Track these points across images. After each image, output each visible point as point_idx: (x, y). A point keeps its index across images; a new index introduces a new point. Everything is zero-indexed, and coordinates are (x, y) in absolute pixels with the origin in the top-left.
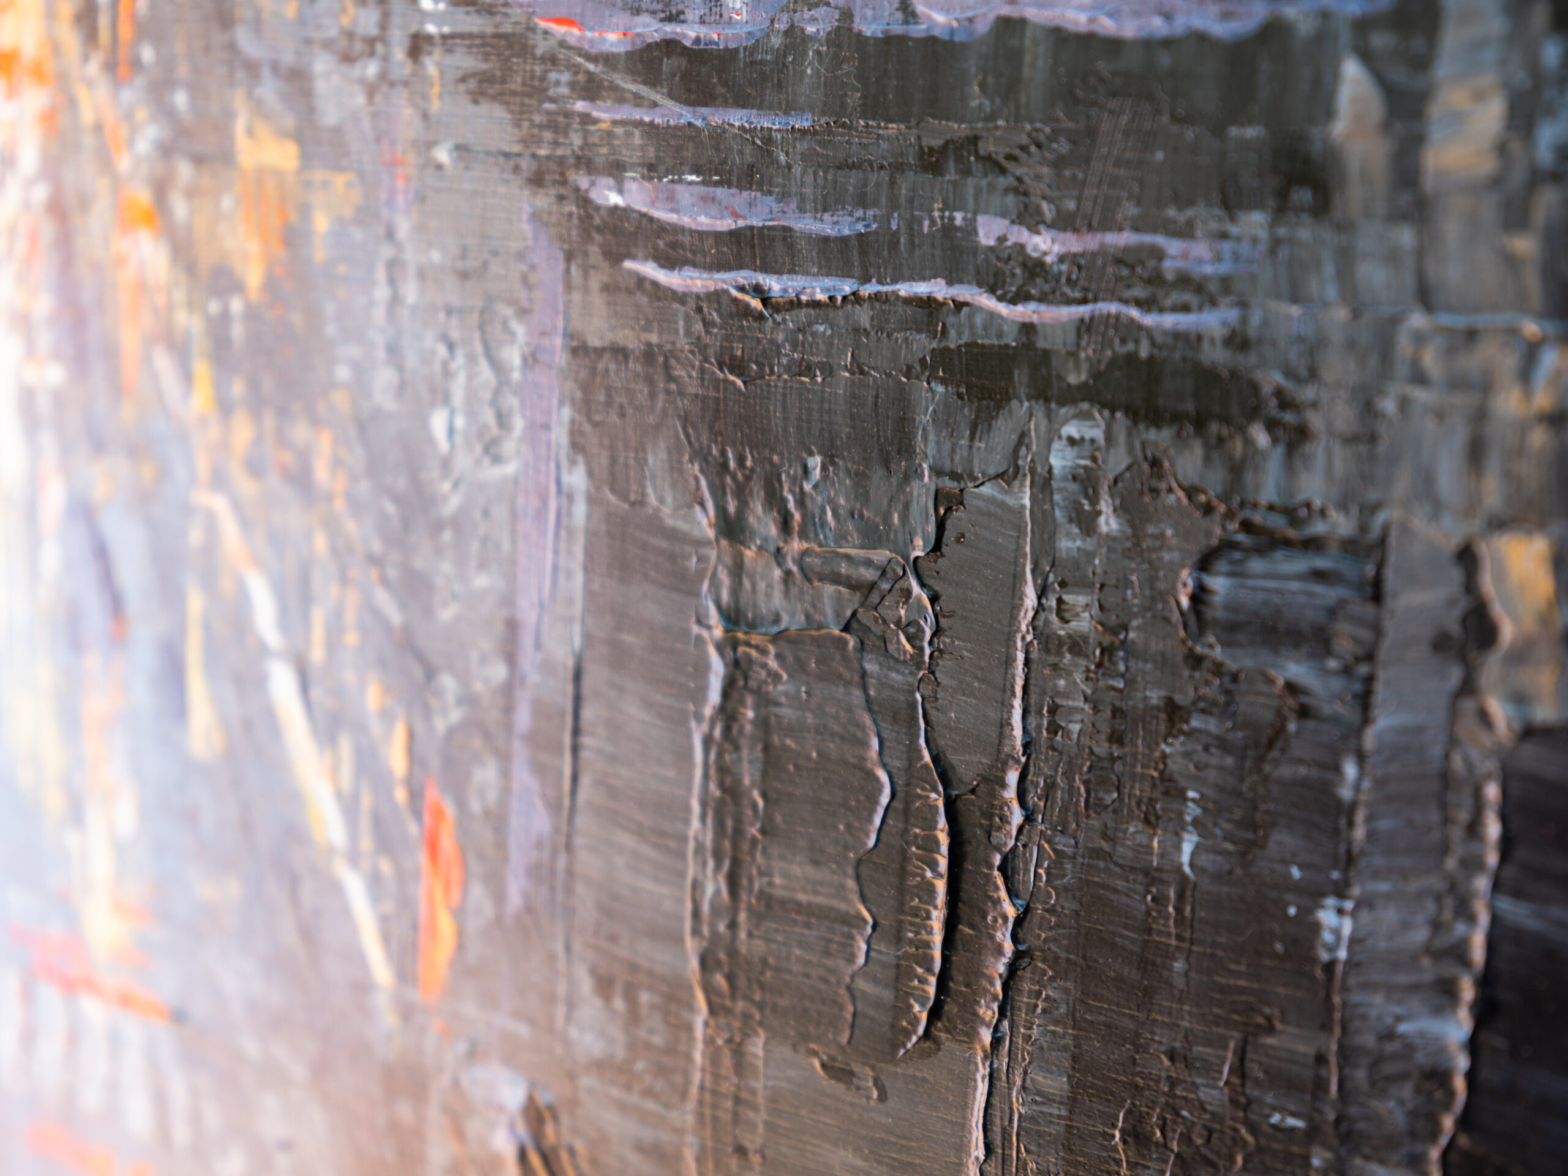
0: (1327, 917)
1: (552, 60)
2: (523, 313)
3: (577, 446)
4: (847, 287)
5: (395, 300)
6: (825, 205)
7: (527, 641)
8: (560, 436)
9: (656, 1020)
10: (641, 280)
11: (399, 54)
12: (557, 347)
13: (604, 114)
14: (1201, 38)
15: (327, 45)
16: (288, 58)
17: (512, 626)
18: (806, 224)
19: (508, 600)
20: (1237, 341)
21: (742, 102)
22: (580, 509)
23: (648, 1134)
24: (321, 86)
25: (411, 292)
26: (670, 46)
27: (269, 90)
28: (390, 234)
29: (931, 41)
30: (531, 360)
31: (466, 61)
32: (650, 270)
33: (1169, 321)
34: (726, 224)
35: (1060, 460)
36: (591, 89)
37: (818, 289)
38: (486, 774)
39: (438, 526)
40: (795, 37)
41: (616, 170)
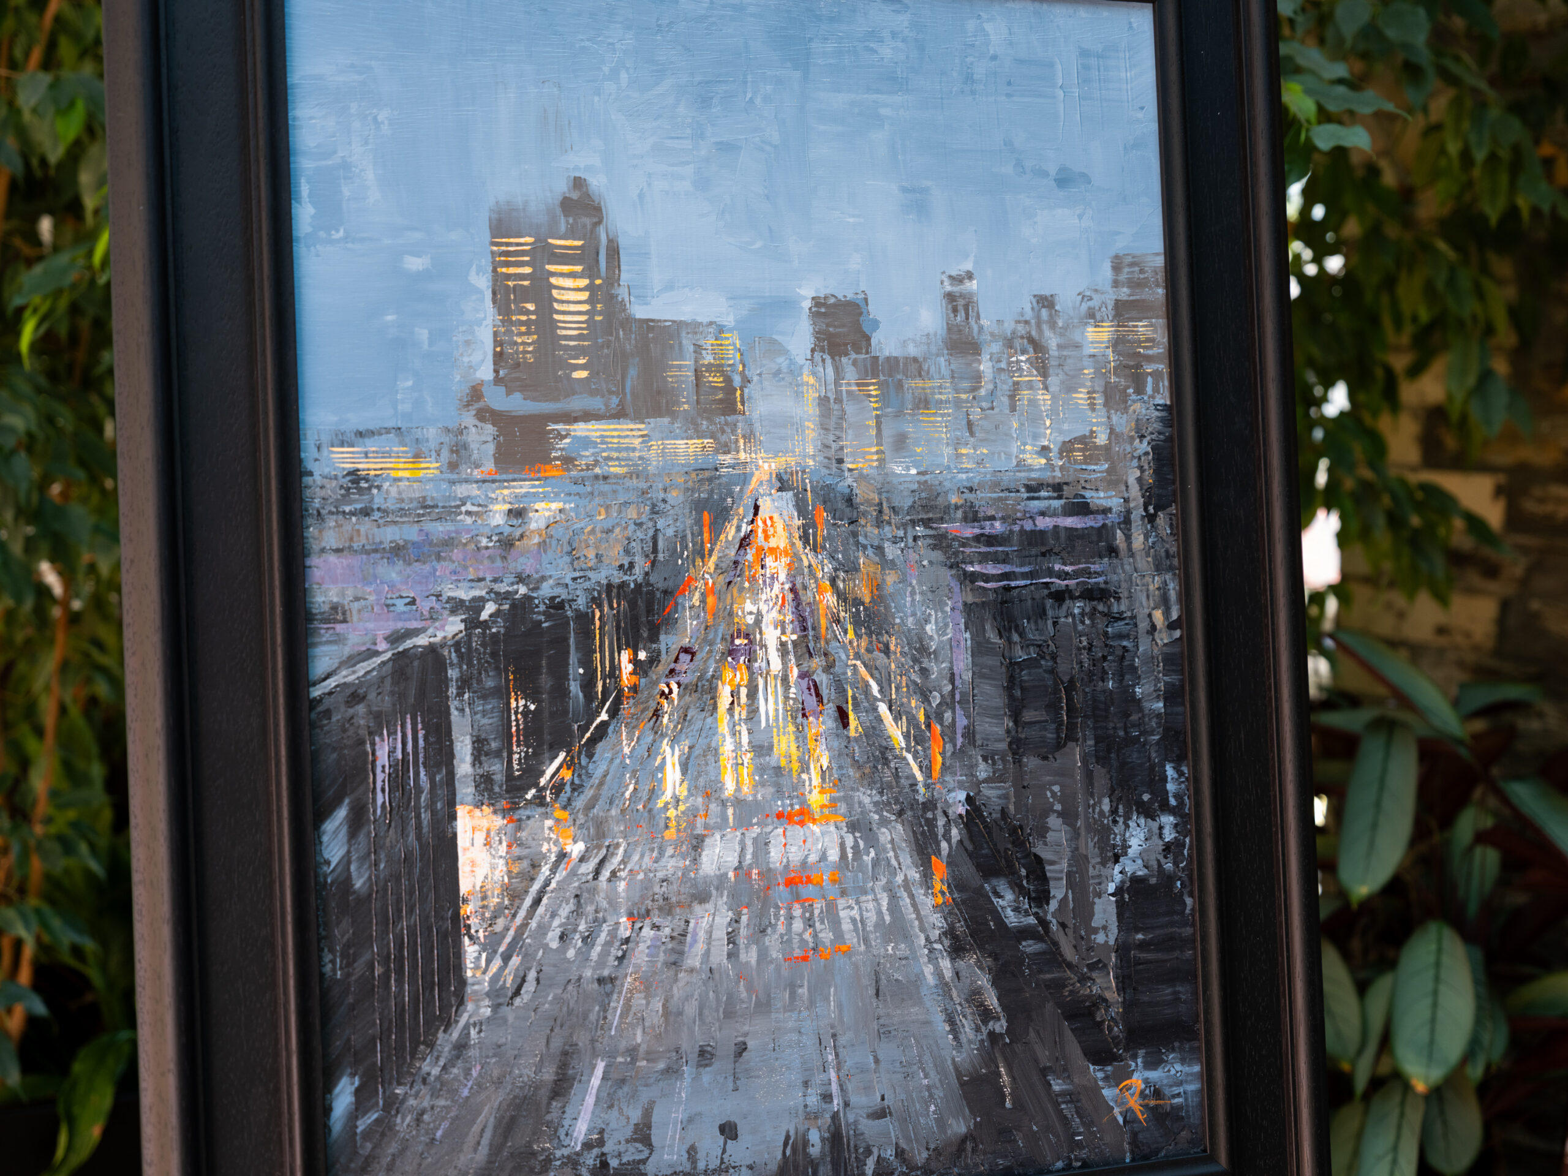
0: (1137, 690)
1: (953, 539)
2: (949, 599)
3: (966, 628)
4: (1029, 582)
5: (913, 600)
6: (1022, 566)
7: (957, 677)
8: (962, 626)
9: (1000, 762)
10: (980, 587)
11: (910, 540)
12: (960, 605)
13: (968, 550)
14: (1092, 527)
15: (888, 540)
16: (876, 543)
17: (953, 674)
18: (1018, 570)
19: (951, 669)
20: (1106, 582)
21: (1001, 545)
22: (969, 642)
23: (1000, 792)
24: (886, 550)
25: (918, 597)
26: (982, 535)
27: (870, 551)
28: (911, 584)
29: (1041, 531)
30: (953, 609)
31: (929, 541)
32: (982, 584)
33: (1094, 580)
34: (1000, 572)
35: (1076, 611)
36: (964, 545)
37: (1022, 583)
38: (948, 715)
39: (930, 654)
40: (1011, 532)
41: (972, 563)
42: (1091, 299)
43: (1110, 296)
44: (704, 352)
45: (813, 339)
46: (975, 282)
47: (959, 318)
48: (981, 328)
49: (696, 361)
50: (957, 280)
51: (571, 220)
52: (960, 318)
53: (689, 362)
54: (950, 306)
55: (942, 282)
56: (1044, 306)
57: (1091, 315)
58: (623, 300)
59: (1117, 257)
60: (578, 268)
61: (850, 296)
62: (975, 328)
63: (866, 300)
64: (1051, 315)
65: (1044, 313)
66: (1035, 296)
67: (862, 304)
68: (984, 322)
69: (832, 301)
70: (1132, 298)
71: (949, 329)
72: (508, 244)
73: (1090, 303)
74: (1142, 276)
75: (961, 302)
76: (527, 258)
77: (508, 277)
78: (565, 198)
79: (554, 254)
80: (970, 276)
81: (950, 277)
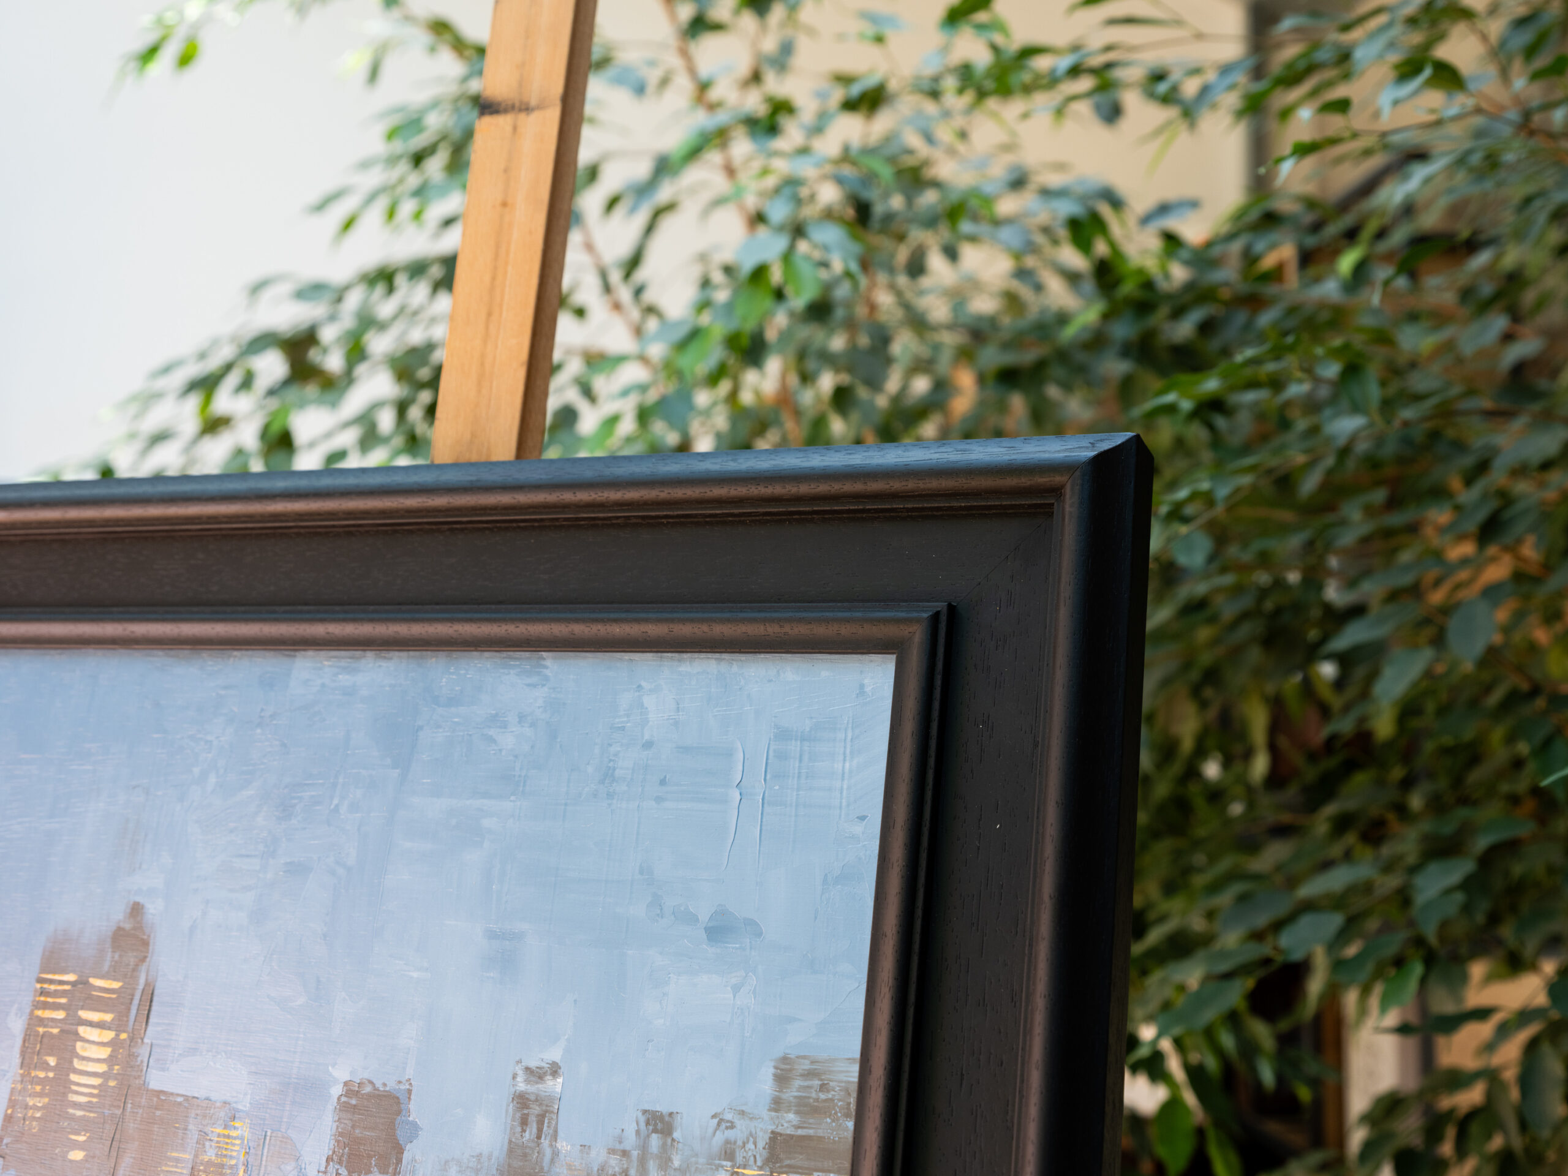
42: (732, 1126)
43: (764, 1125)
44: (207, 1143)
45: (333, 1142)
46: (560, 1080)
47: (527, 1134)
48: (556, 1154)
49: (196, 1156)
50: (536, 1074)
51: (117, 957)
52: (530, 1134)
53: (187, 1156)
54: (518, 1115)
55: (514, 1077)
56: (655, 1131)
57: (728, 1153)
58: (142, 1062)
59: (785, 1059)
60: (108, 1017)
61: (391, 1085)
62: (548, 1152)
63: (410, 1091)
64: (664, 1145)
65: (655, 1141)
66: (645, 1112)
67: (403, 1098)
68: (562, 1145)
69: (368, 1089)
70: (800, 1132)
71: (513, 1149)
72: (51, 982)
73: (730, 1134)
74: (822, 1096)
75: (536, 1110)
76: (63, 1001)
77: (41, 1021)
78: (119, 929)
79: (90, 997)
80: (555, 1070)
81: (527, 1069)
